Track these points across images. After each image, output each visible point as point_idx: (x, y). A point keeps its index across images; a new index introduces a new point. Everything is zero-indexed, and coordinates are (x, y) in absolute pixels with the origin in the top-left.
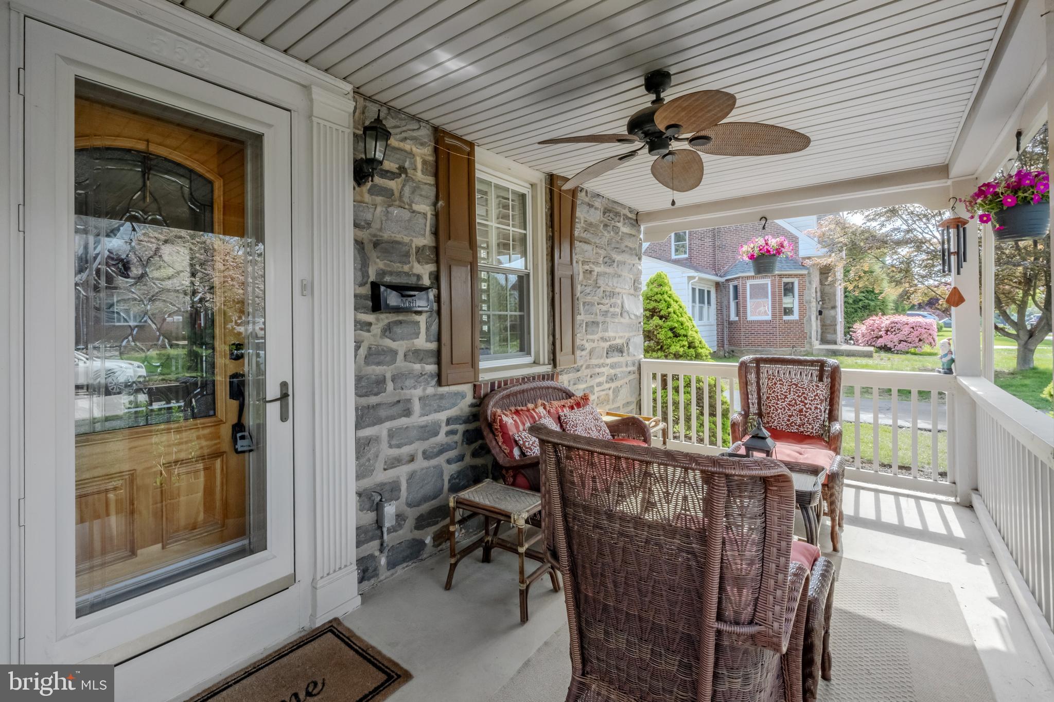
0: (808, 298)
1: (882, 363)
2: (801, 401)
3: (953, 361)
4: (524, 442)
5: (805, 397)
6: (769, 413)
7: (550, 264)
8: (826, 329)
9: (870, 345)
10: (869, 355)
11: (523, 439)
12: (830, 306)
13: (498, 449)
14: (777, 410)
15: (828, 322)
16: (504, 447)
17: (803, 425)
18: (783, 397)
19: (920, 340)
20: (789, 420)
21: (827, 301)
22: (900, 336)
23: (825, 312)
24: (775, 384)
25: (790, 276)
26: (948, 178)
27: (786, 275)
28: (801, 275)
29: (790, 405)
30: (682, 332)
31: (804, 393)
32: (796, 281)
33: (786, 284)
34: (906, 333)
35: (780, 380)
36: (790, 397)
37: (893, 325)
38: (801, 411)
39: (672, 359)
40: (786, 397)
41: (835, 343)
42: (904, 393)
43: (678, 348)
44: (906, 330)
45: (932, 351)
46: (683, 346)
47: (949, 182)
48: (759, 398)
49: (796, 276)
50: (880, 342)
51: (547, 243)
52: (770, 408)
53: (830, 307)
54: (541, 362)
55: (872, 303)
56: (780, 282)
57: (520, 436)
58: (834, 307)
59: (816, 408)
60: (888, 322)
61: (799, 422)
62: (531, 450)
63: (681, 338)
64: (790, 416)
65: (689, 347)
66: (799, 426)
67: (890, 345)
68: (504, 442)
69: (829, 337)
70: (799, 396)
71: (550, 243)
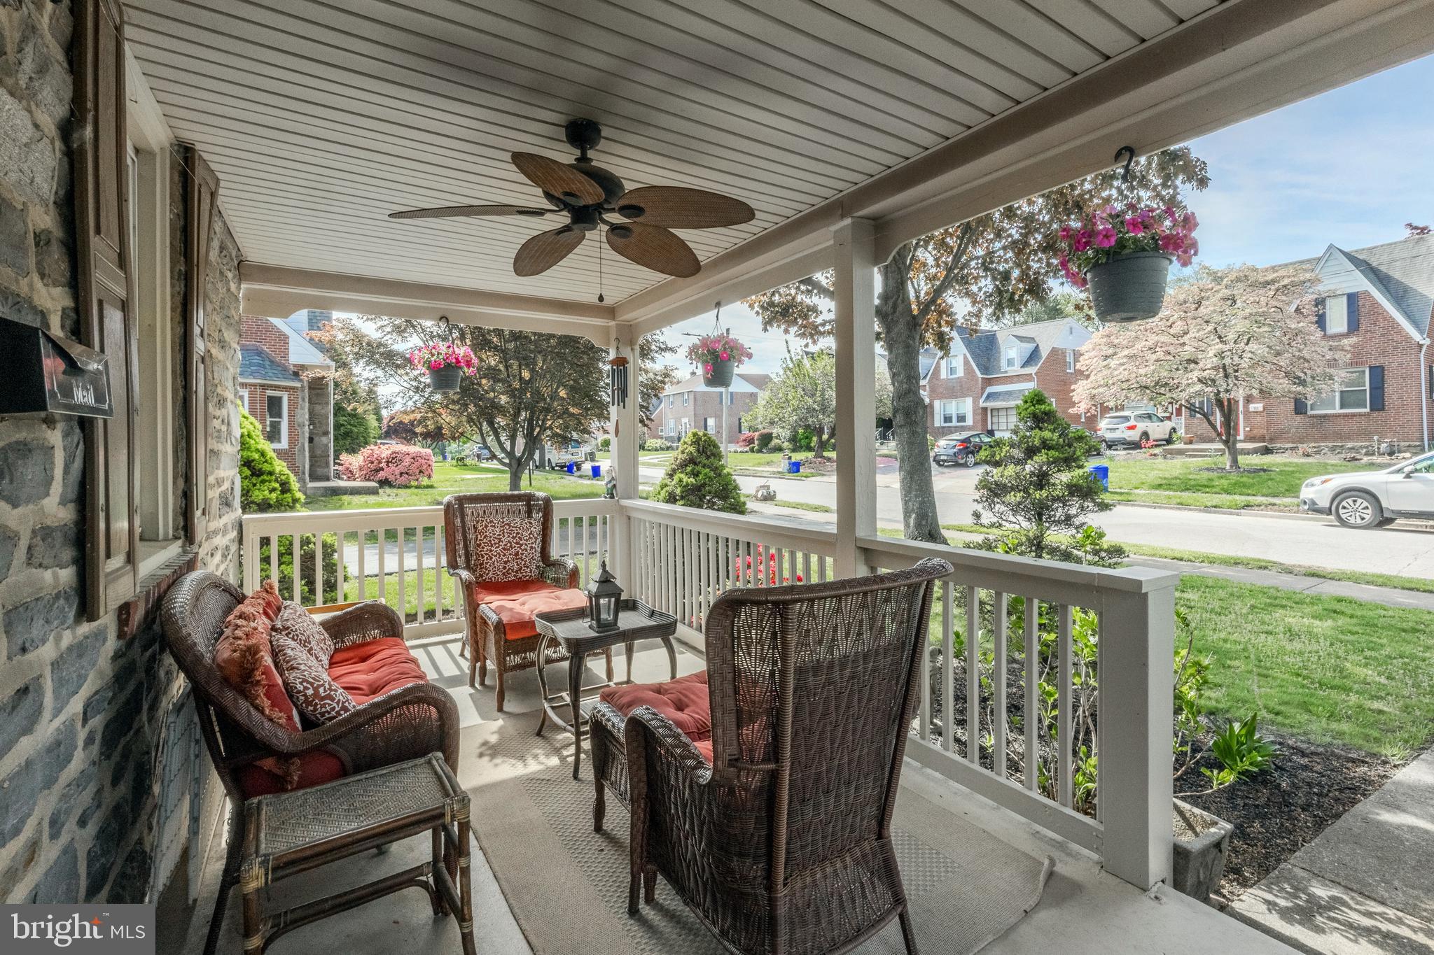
0: (300, 420)
1: (390, 499)
2: (517, 543)
3: (614, 486)
4: (316, 690)
5: (520, 538)
6: (482, 564)
7: (180, 330)
8: (316, 462)
9: (369, 480)
10: (374, 492)
11: (312, 684)
12: (320, 431)
13: (267, 724)
14: (491, 558)
15: (319, 452)
16: (277, 714)
17: (520, 569)
18: (497, 541)
19: (421, 472)
20: (505, 568)
21: (318, 425)
22: (401, 468)
23: (316, 439)
24: (486, 526)
25: (277, 388)
26: (614, 320)
27: (271, 386)
28: (293, 388)
29: (504, 549)
30: (266, 467)
31: (518, 533)
32: (286, 398)
33: (270, 398)
34: (407, 464)
35: (491, 522)
36: (505, 540)
37: (394, 455)
38: (517, 554)
39: (255, 511)
40: (500, 540)
41: (328, 479)
42: (410, 532)
43: (266, 493)
44: (407, 461)
45: (430, 484)
46: (274, 490)
47: (612, 323)
48: (466, 547)
49: (285, 388)
50: (382, 475)
51: (173, 286)
52: (483, 557)
53: (320, 433)
54: (161, 537)
55: (355, 430)
56: (262, 394)
57: (305, 680)
58: (326, 433)
59: (532, 548)
60: (389, 452)
61: (516, 567)
62: (332, 700)
63: (265, 477)
64: (506, 563)
65: (283, 492)
66: (517, 572)
67: (391, 478)
68: (273, 705)
69: (320, 471)
70: (513, 538)
71: (180, 287)
